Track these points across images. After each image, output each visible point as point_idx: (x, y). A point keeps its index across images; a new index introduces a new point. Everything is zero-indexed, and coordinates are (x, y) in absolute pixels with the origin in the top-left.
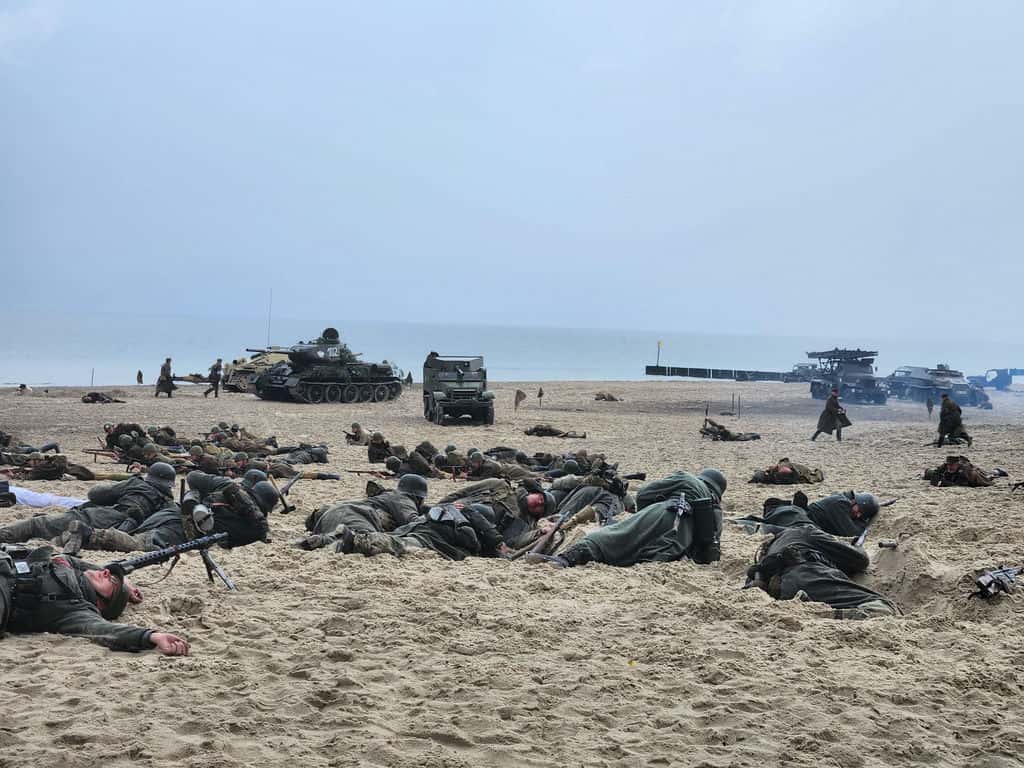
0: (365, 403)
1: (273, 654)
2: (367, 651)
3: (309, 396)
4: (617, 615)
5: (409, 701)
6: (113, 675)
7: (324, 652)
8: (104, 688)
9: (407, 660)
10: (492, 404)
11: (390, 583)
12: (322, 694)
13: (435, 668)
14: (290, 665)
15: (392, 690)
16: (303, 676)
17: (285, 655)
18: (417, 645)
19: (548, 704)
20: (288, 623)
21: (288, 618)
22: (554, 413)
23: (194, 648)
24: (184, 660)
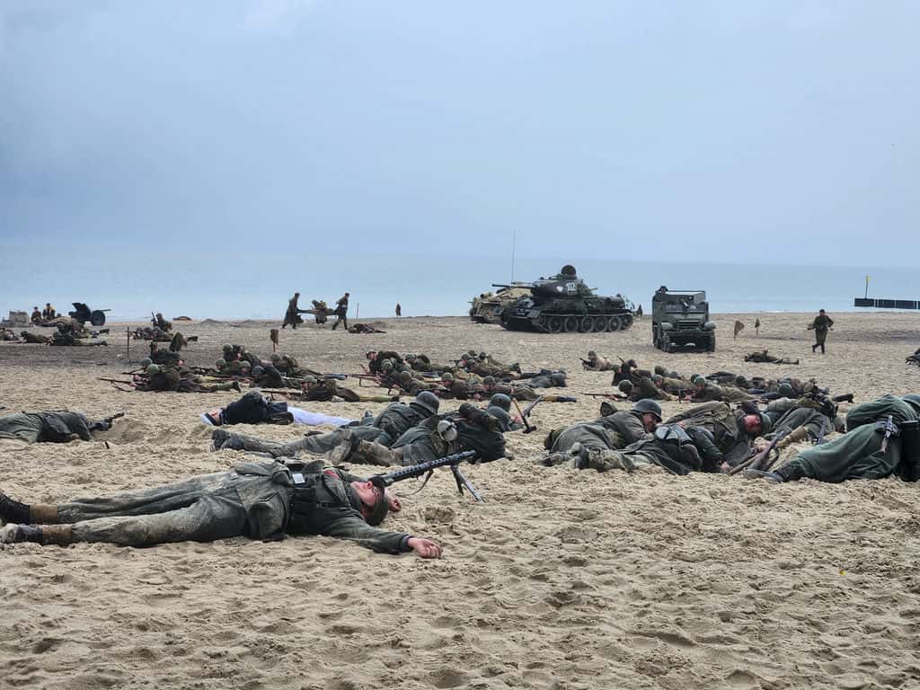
0: (601, 333)
1: (515, 559)
2: (599, 557)
3: (550, 327)
4: (829, 528)
5: (637, 604)
6: (376, 574)
7: (561, 557)
8: (369, 585)
9: (636, 566)
10: (713, 333)
11: (620, 496)
12: (559, 595)
13: (661, 573)
14: (531, 569)
15: (621, 593)
16: (542, 578)
17: (526, 559)
18: (644, 552)
19: (764, 609)
20: (529, 531)
21: (529, 527)
22: (771, 341)
23: (446, 552)
24: (438, 562)
